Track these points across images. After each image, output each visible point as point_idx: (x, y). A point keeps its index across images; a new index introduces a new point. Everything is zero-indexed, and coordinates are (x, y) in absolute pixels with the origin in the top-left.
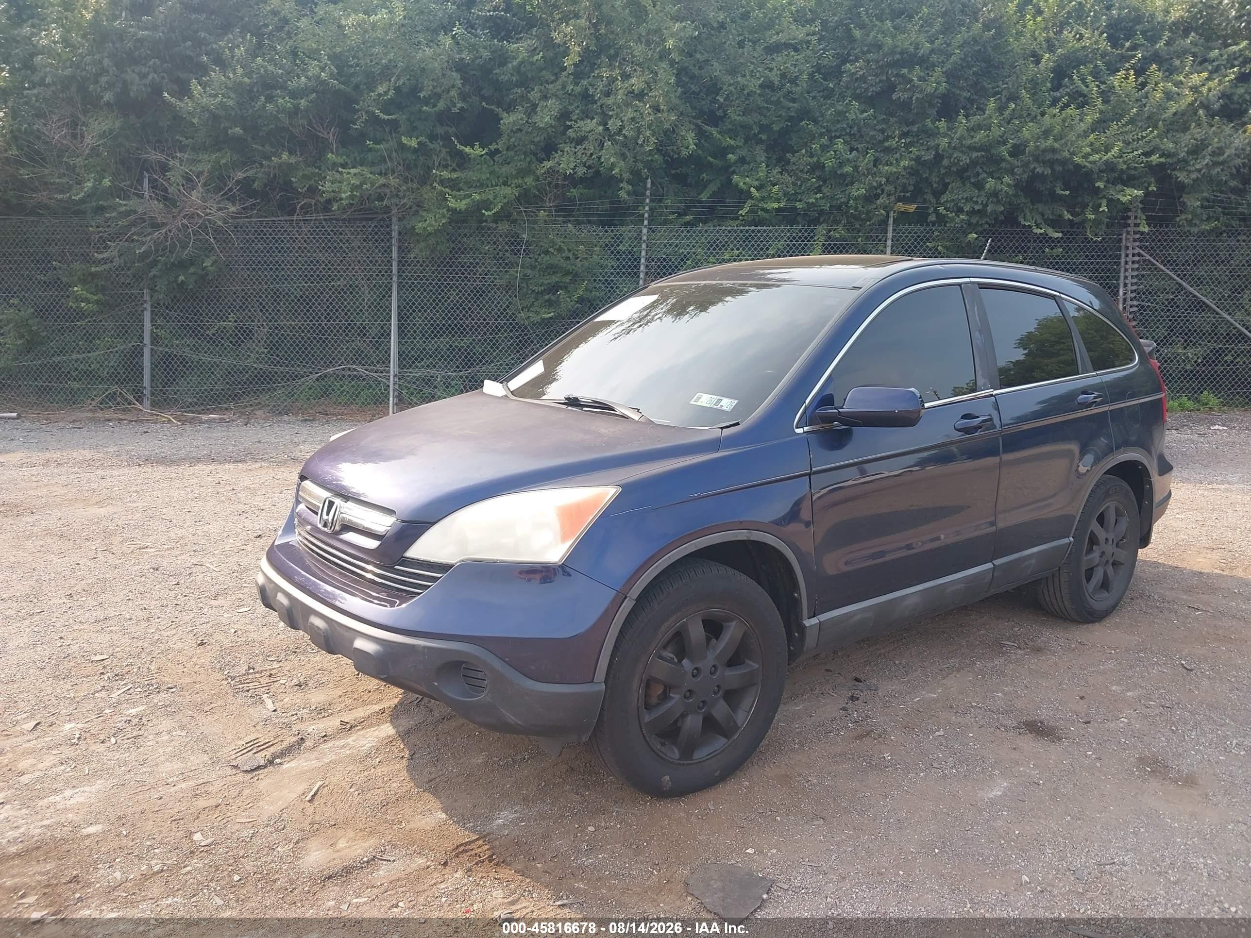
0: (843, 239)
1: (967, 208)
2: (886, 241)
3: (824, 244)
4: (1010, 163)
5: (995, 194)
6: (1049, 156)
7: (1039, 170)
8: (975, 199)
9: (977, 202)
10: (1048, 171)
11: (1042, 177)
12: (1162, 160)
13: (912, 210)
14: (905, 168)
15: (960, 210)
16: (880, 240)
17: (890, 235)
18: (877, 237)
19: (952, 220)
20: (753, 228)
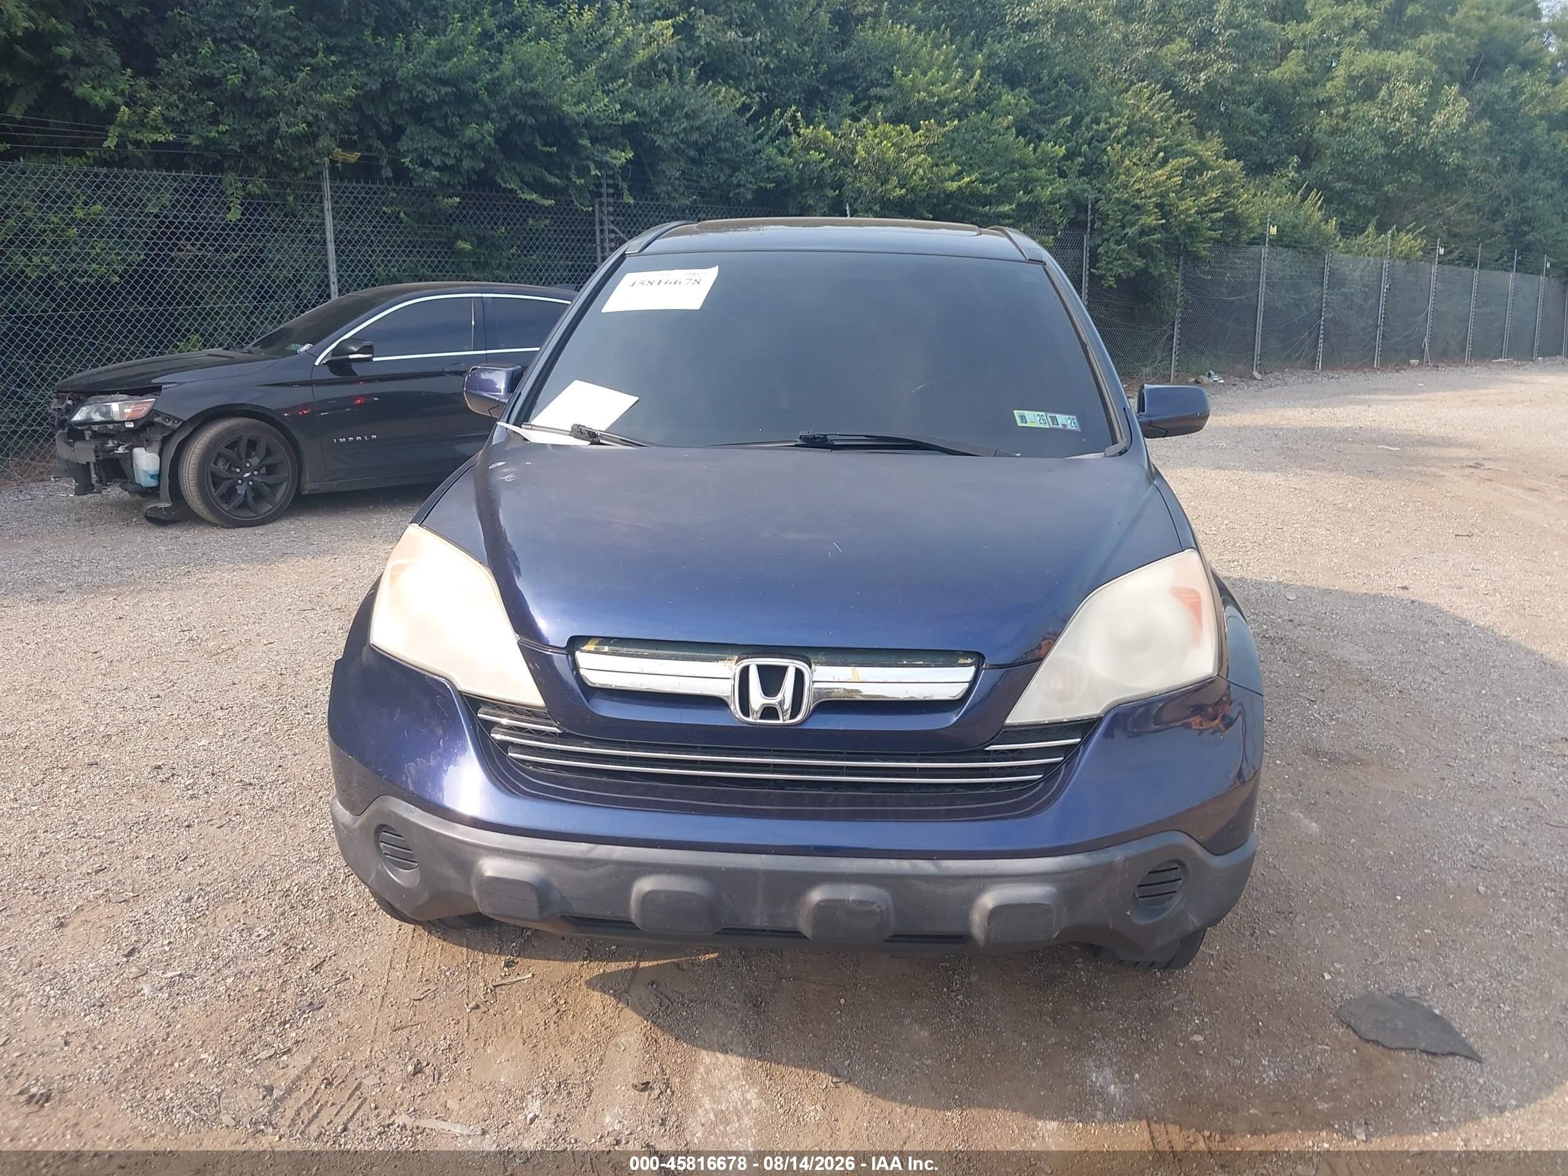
0: (265, 196)
1: (437, 161)
2: (321, 202)
3: (242, 205)
4: (486, 107)
5: (472, 146)
6: (532, 102)
7: (521, 117)
8: (445, 150)
9: (447, 155)
10: (531, 121)
11: (521, 127)
12: (636, 119)
13: (353, 160)
14: (349, 99)
15: (426, 164)
16: (313, 201)
17: (327, 192)
18: (308, 195)
19: (420, 176)
20: (105, 170)
